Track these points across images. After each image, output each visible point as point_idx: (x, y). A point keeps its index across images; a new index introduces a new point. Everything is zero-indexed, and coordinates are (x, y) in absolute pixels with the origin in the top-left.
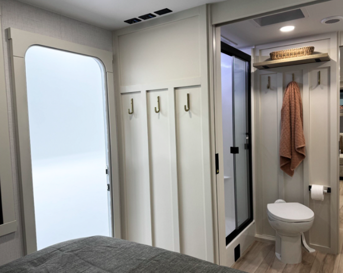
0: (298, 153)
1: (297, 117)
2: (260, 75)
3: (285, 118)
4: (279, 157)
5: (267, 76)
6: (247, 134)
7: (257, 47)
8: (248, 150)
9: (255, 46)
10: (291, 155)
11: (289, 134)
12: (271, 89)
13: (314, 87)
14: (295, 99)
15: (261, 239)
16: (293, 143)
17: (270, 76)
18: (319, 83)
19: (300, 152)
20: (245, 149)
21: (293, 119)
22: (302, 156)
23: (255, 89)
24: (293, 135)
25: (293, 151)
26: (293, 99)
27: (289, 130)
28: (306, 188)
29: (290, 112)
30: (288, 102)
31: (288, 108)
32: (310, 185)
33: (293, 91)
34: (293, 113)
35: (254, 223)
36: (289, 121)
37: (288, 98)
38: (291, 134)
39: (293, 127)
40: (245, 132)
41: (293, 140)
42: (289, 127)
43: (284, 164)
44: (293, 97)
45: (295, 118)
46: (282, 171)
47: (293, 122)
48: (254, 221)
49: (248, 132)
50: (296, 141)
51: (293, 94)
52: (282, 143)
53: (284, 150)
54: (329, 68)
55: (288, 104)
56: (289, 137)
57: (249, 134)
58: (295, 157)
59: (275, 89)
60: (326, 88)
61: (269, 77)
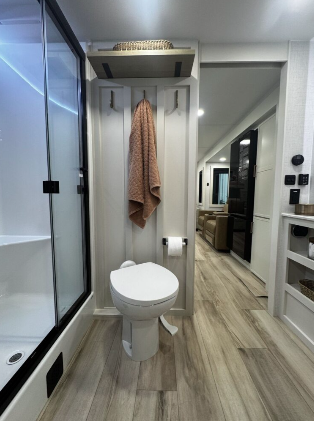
0: (152, 196)
1: (151, 145)
2: (100, 88)
3: (135, 146)
4: (128, 201)
5: (110, 90)
6: (81, 169)
7: (95, 44)
8: (83, 195)
9: (93, 41)
10: (144, 198)
11: (140, 169)
12: (115, 110)
13: (169, 112)
14: (148, 122)
15: (103, 316)
16: (146, 181)
17: (114, 90)
18: (176, 106)
19: (155, 194)
20: (78, 193)
21: (146, 148)
22: (157, 200)
23: (93, 107)
24: (146, 170)
25: (146, 192)
26: (146, 121)
27: (141, 164)
28: (160, 242)
29: (142, 140)
30: (139, 125)
31: (139, 133)
32: (164, 237)
33: (145, 110)
34: (146, 140)
35: (92, 296)
36: (141, 151)
37: (139, 119)
38: (144, 169)
39: (146, 159)
40: (78, 166)
41: (146, 178)
42: (141, 159)
43: (134, 212)
44: (146, 118)
45: (149, 147)
46: (130, 222)
47: (146, 152)
48: (92, 293)
49: (82, 166)
50: (150, 178)
51: (145, 114)
52: (131, 182)
53: (135, 191)
54: (188, 87)
55: (140, 128)
56: (142, 173)
57: (84, 169)
58: (150, 200)
59: (121, 111)
60: (184, 114)
61: (112, 92)
